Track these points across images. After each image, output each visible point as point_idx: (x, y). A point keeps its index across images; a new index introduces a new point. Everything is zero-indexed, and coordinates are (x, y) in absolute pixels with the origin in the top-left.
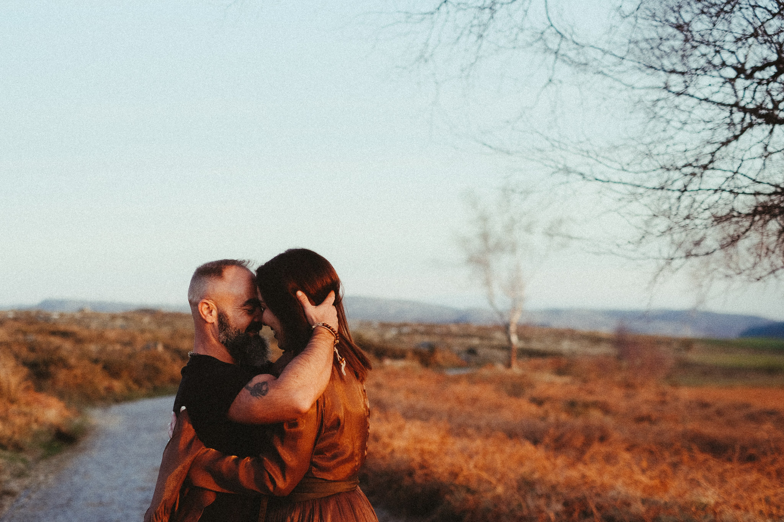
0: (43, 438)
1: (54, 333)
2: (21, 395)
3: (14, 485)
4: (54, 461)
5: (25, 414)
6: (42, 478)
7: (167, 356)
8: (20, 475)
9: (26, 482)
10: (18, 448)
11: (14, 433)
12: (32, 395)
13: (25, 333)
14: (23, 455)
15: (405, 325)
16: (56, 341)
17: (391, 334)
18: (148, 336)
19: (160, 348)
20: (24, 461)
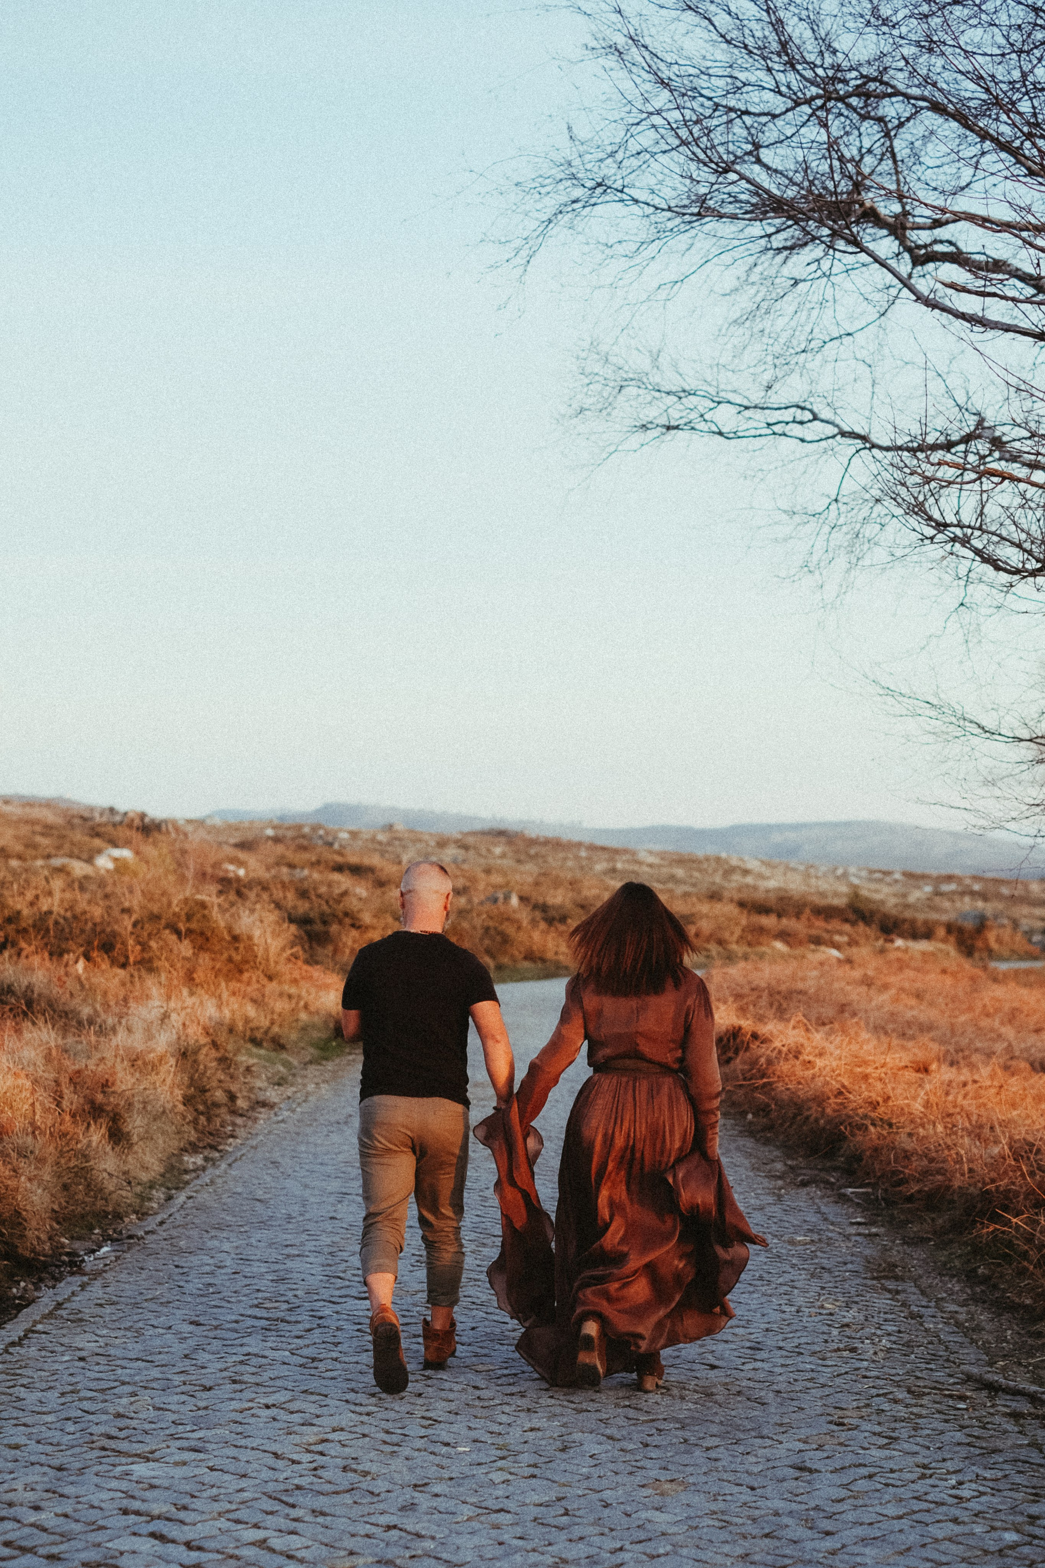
0: (316, 1034)
1: (339, 868)
2: (284, 968)
3: (272, 1094)
4: (330, 1066)
5: (290, 997)
6: (311, 1087)
7: (525, 916)
8: (280, 1082)
9: (290, 1091)
10: (278, 1045)
11: (272, 1023)
12: (301, 969)
13: (291, 866)
14: (284, 1055)
15: (950, 878)
16: (343, 881)
17: (919, 894)
18: (496, 879)
19: (514, 901)
20: (287, 1064)
